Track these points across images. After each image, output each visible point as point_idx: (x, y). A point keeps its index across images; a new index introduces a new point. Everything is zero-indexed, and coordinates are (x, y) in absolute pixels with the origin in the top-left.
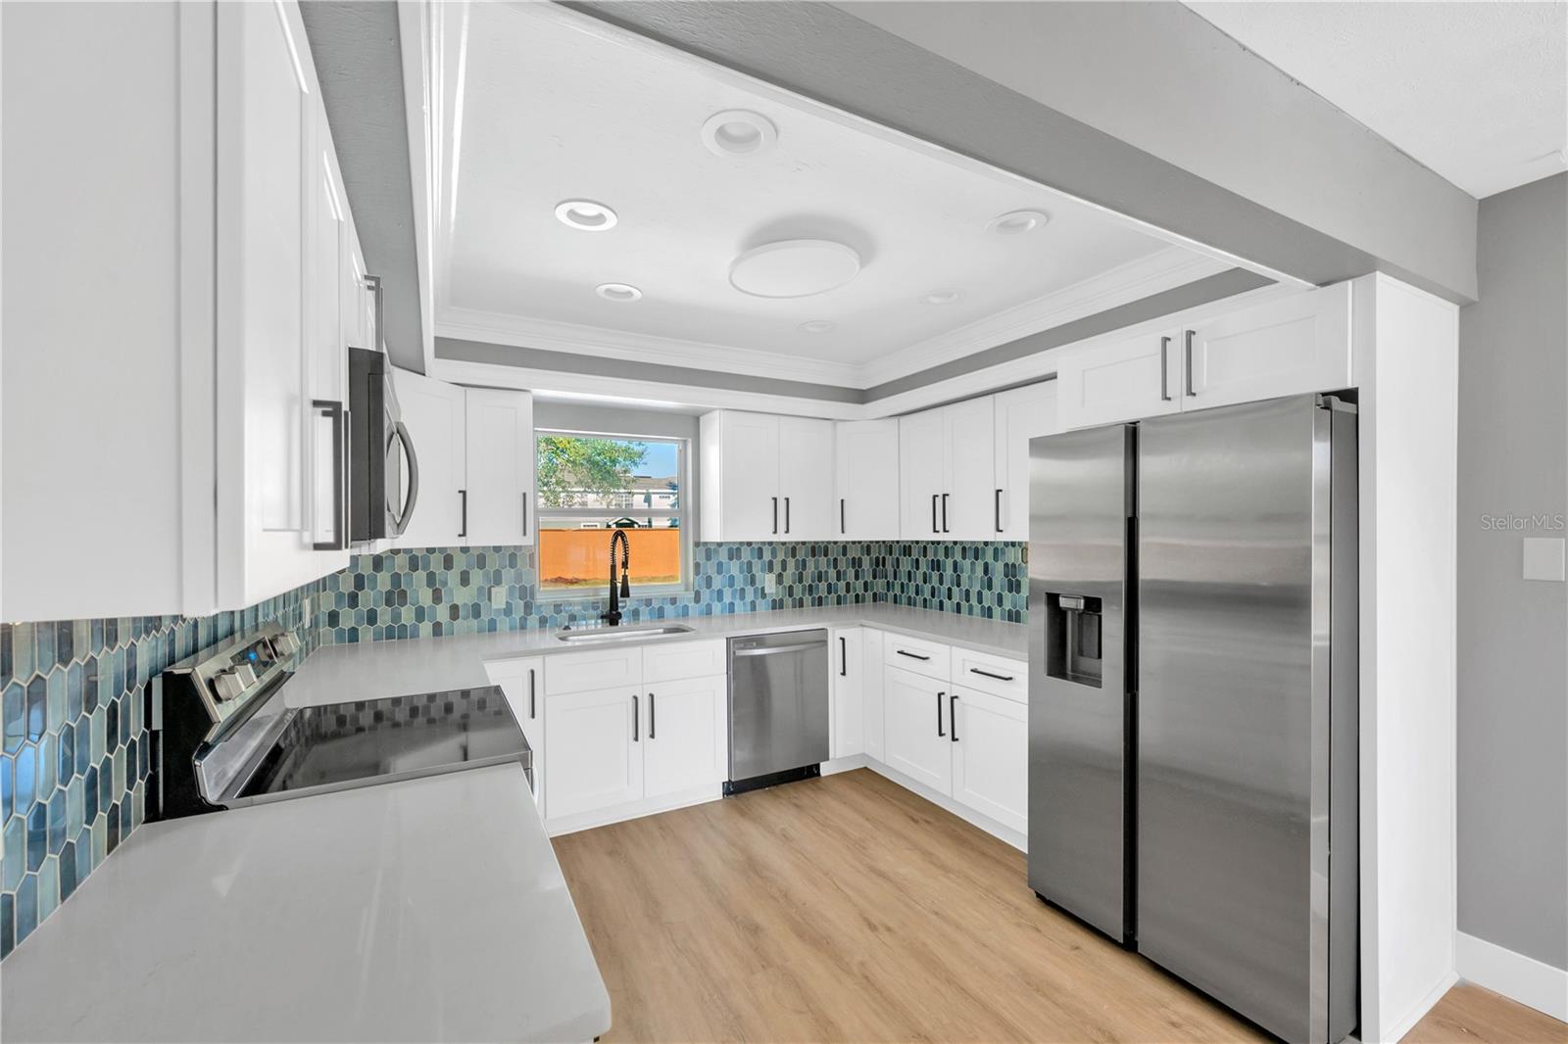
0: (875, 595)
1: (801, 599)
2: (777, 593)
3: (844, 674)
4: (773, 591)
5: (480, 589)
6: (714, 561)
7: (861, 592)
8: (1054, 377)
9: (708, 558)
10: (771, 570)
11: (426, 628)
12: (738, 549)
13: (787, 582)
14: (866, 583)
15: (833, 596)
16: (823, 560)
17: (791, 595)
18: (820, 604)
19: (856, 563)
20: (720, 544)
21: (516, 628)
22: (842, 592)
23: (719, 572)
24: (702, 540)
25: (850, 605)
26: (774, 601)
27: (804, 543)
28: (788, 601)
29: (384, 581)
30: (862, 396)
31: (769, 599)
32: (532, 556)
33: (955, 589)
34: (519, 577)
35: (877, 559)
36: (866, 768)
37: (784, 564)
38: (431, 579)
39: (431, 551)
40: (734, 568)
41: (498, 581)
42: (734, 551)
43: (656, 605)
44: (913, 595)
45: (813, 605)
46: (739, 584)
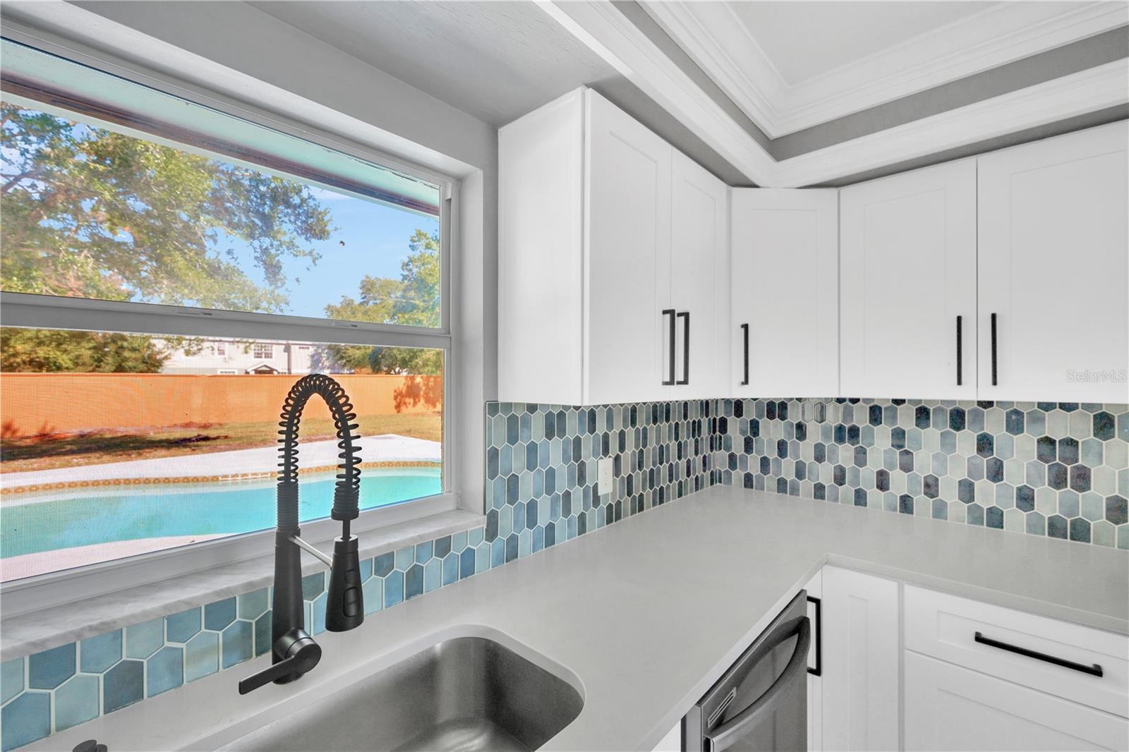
0: (713, 474)
1: (641, 497)
2: (614, 493)
3: (817, 671)
4: (610, 490)
6: (522, 444)
7: (700, 472)
9: (513, 437)
10: (606, 451)
12: (561, 415)
13: (626, 471)
14: (704, 459)
15: (674, 484)
16: (664, 427)
17: (630, 492)
18: (662, 500)
19: (696, 427)
20: (532, 408)
22: (683, 476)
23: (531, 466)
24: (501, 399)
25: (690, 496)
26: (609, 508)
27: (645, 401)
28: (627, 504)
31: (603, 505)
33: (898, 476)
35: (715, 420)
37: (622, 436)
40: (555, 454)
42: (555, 421)
43: (402, 566)
44: (790, 477)
45: (654, 504)
46: (561, 485)
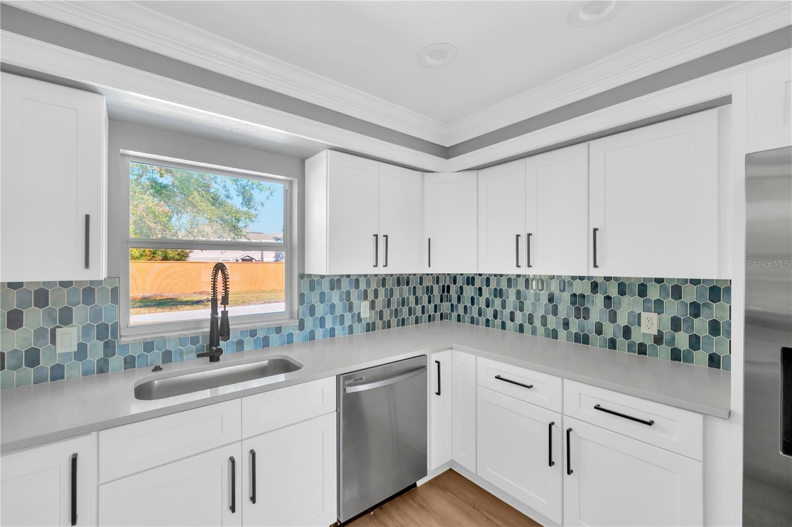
0: (442, 314)
1: (389, 321)
2: (370, 317)
3: (439, 394)
4: (368, 315)
5: (39, 332)
6: (317, 292)
7: (432, 313)
9: (312, 289)
10: (366, 298)
12: (339, 281)
13: (379, 307)
14: (436, 306)
15: (413, 317)
16: (405, 288)
17: (381, 318)
18: (403, 324)
19: (429, 290)
20: (323, 277)
21: (93, 372)
22: (419, 314)
23: (322, 300)
24: (306, 272)
25: (424, 324)
27: (391, 275)
28: (379, 323)
30: (447, 152)
31: (364, 323)
33: (518, 314)
34: (97, 315)
35: (444, 286)
36: (451, 470)
37: (376, 291)
40: (335, 297)
42: (335, 282)
43: (261, 335)
44: (476, 316)
45: (398, 325)
46: (339, 311)
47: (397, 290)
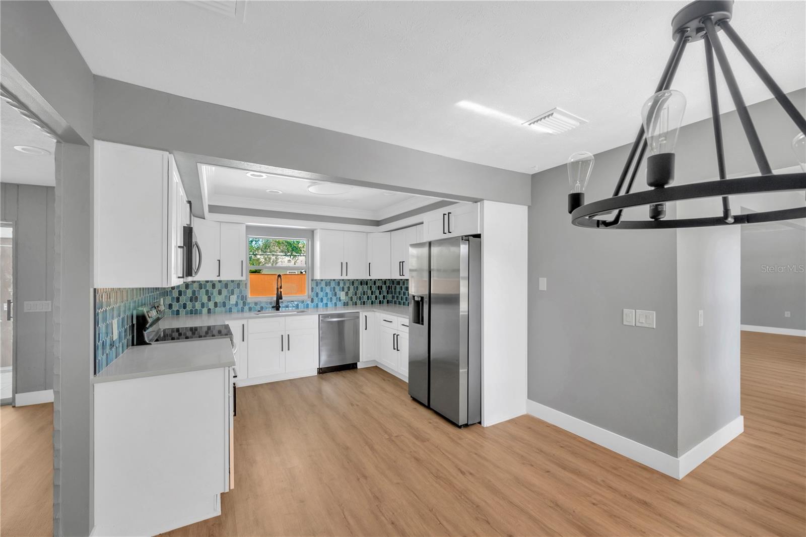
0: (388, 301)
1: (356, 302)
2: (346, 300)
3: (366, 329)
4: (344, 298)
5: (226, 296)
6: (319, 287)
7: (382, 299)
8: (422, 223)
9: (317, 285)
10: (343, 290)
11: (205, 310)
12: (330, 282)
13: (350, 295)
14: (384, 296)
15: (370, 301)
16: (365, 287)
17: (352, 300)
18: (364, 304)
19: (380, 288)
20: (322, 280)
21: (240, 311)
22: (374, 300)
23: (322, 291)
24: (315, 278)
25: (377, 305)
26: (344, 303)
27: (357, 280)
28: (351, 303)
29: (189, 293)
30: (377, 223)
31: (342, 302)
32: (246, 284)
34: (241, 292)
35: (389, 286)
36: (376, 366)
37: (349, 288)
38: (207, 292)
39: (207, 282)
40: (328, 290)
41: (233, 293)
42: (328, 283)
43: (295, 303)
45: (361, 304)
46: (330, 296)
47: (360, 288)
